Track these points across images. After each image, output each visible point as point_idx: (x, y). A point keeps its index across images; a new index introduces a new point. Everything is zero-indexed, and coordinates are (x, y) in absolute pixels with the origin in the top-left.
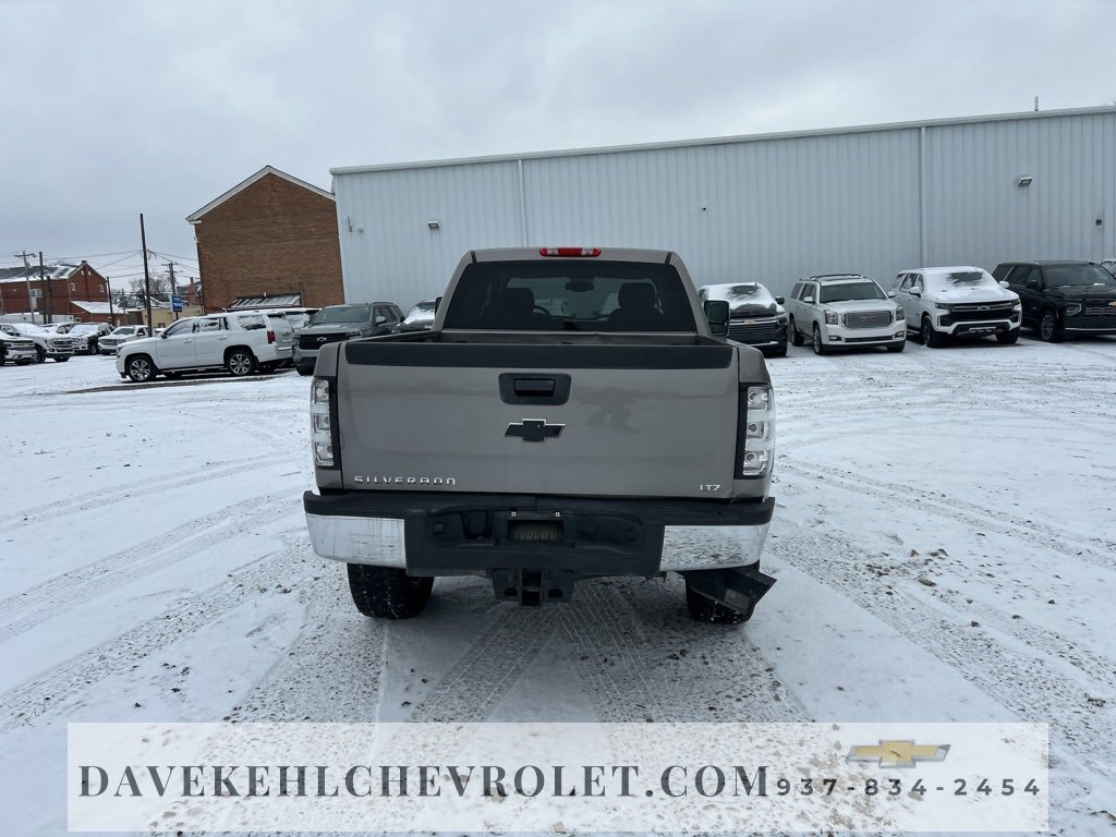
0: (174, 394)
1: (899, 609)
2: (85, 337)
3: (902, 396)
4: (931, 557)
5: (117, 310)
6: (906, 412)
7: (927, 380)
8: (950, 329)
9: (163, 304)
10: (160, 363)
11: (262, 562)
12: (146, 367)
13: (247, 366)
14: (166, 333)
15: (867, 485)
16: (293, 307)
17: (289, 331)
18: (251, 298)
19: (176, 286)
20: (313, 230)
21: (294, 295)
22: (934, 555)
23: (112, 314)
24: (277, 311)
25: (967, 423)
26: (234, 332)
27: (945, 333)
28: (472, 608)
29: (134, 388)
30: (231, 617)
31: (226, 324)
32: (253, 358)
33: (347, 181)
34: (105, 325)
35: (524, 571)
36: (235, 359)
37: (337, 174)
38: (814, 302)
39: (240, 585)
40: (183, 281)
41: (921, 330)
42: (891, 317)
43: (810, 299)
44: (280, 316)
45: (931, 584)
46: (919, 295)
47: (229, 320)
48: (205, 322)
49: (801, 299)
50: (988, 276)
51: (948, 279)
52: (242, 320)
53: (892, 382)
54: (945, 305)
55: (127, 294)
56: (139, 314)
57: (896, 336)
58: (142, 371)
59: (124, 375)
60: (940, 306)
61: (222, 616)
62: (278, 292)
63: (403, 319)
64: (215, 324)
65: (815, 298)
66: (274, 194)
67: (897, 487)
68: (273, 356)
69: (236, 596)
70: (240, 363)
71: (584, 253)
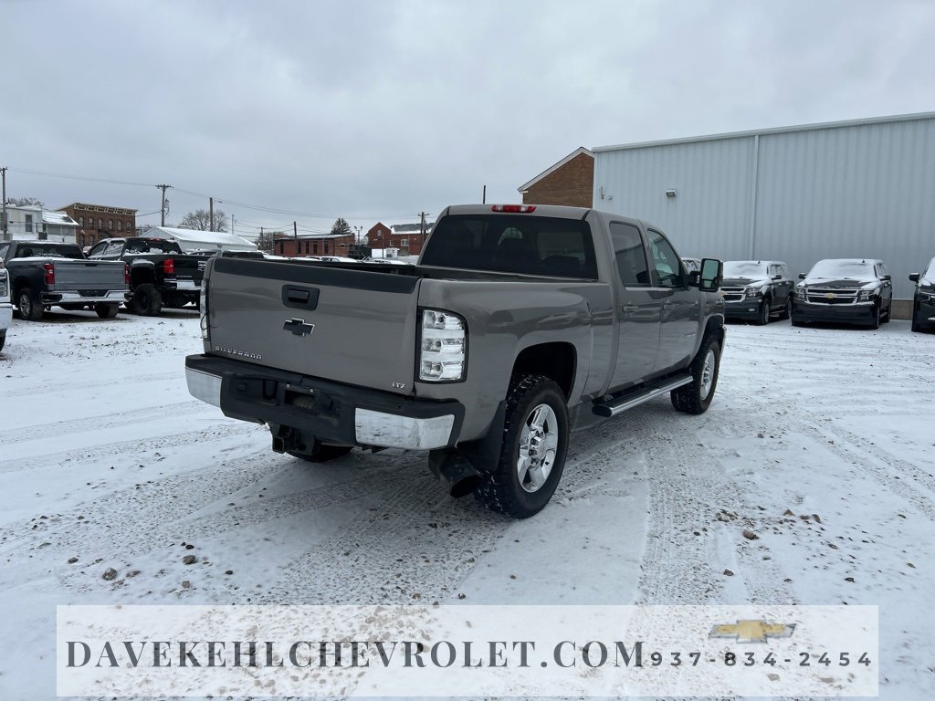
33: (604, 158)
37: (597, 153)
66: (583, 170)
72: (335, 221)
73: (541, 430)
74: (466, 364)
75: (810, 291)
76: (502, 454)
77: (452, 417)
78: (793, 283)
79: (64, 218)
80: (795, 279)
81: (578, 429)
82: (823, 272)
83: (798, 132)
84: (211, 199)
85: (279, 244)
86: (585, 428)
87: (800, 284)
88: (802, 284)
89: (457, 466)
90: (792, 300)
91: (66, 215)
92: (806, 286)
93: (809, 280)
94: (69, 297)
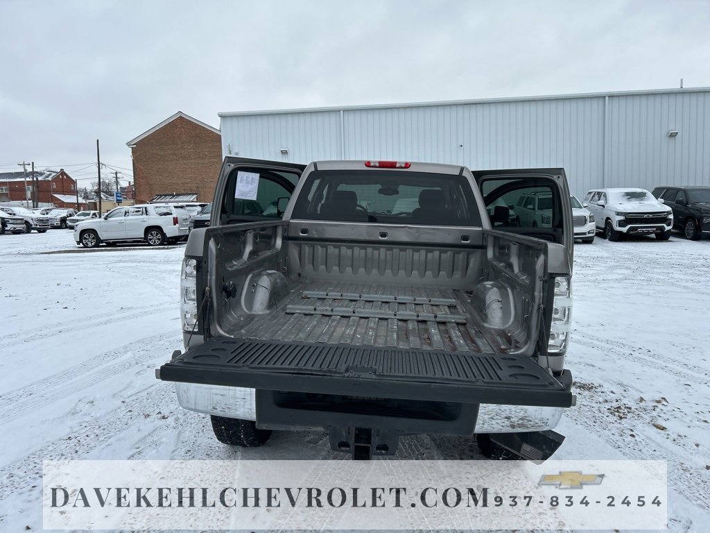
0: (109, 257)
1: (644, 451)
2: (59, 217)
3: (598, 274)
4: (656, 404)
5: (81, 200)
6: (604, 285)
7: (613, 264)
8: (625, 230)
9: (111, 198)
10: (103, 236)
11: (149, 390)
12: (93, 238)
13: (159, 239)
14: (107, 216)
15: (590, 341)
16: (192, 202)
17: (187, 217)
18: (166, 195)
19: (119, 187)
20: (207, 153)
21: (193, 194)
22: (659, 402)
23: (78, 203)
24: (180, 204)
25: (648, 295)
26: (151, 217)
27: (621, 232)
28: (308, 439)
29: (84, 251)
30: (119, 440)
31: (146, 211)
32: (163, 234)
33: (228, 121)
34: (71, 210)
35: (356, 429)
36: (152, 234)
37: (223, 117)
38: (534, 209)
39: (130, 411)
40: (124, 184)
41: (604, 229)
42: (586, 220)
43: (531, 207)
44: (182, 207)
45: (663, 429)
46: (603, 206)
47: (149, 209)
48: (133, 210)
49: (525, 206)
50: (650, 194)
51: (624, 196)
52: (157, 209)
53: (590, 264)
54: (622, 213)
55: (88, 191)
56: (95, 203)
57: (589, 233)
58: (90, 240)
59: (78, 243)
60: (618, 214)
61: (112, 439)
62: (183, 192)
63: (262, 212)
64: (139, 211)
65: (534, 206)
66: (183, 130)
67: (612, 343)
68: (177, 234)
69: (125, 421)
70: (154, 237)
71: (398, 165)
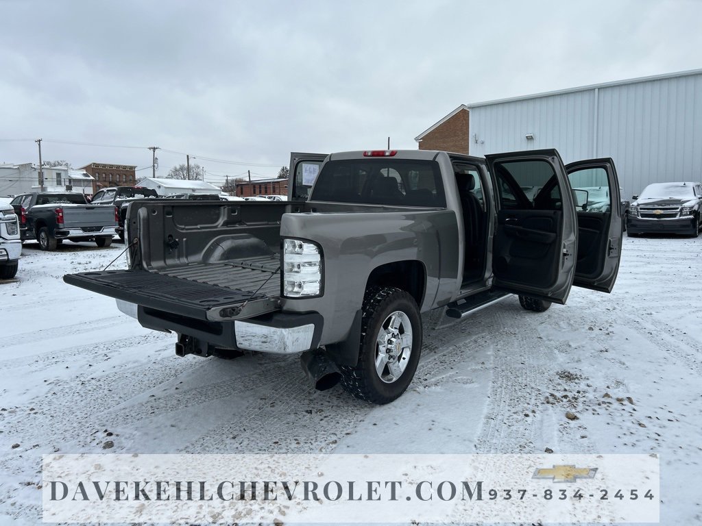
33: (477, 111)
37: (471, 108)
66: (464, 122)
71: (387, 154)
72: (281, 168)
73: (396, 332)
74: (322, 282)
75: (641, 209)
76: (360, 353)
77: (312, 326)
78: (628, 203)
79: (84, 175)
80: (630, 199)
81: (442, 327)
82: (652, 194)
83: (630, 84)
84: (188, 156)
85: (239, 188)
86: (447, 325)
87: (633, 204)
88: (635, 203)
89: (321, 365)
90: (627, 216)
91: (85, 172)
92: (638, 205)
93: (641, 200)
94: (74, 233)
